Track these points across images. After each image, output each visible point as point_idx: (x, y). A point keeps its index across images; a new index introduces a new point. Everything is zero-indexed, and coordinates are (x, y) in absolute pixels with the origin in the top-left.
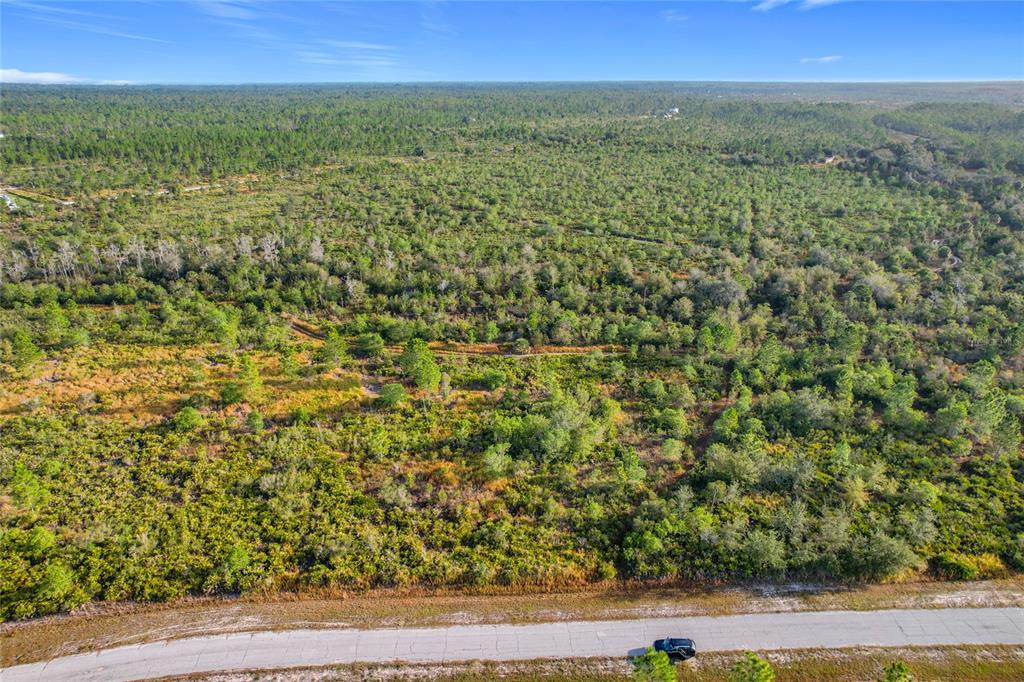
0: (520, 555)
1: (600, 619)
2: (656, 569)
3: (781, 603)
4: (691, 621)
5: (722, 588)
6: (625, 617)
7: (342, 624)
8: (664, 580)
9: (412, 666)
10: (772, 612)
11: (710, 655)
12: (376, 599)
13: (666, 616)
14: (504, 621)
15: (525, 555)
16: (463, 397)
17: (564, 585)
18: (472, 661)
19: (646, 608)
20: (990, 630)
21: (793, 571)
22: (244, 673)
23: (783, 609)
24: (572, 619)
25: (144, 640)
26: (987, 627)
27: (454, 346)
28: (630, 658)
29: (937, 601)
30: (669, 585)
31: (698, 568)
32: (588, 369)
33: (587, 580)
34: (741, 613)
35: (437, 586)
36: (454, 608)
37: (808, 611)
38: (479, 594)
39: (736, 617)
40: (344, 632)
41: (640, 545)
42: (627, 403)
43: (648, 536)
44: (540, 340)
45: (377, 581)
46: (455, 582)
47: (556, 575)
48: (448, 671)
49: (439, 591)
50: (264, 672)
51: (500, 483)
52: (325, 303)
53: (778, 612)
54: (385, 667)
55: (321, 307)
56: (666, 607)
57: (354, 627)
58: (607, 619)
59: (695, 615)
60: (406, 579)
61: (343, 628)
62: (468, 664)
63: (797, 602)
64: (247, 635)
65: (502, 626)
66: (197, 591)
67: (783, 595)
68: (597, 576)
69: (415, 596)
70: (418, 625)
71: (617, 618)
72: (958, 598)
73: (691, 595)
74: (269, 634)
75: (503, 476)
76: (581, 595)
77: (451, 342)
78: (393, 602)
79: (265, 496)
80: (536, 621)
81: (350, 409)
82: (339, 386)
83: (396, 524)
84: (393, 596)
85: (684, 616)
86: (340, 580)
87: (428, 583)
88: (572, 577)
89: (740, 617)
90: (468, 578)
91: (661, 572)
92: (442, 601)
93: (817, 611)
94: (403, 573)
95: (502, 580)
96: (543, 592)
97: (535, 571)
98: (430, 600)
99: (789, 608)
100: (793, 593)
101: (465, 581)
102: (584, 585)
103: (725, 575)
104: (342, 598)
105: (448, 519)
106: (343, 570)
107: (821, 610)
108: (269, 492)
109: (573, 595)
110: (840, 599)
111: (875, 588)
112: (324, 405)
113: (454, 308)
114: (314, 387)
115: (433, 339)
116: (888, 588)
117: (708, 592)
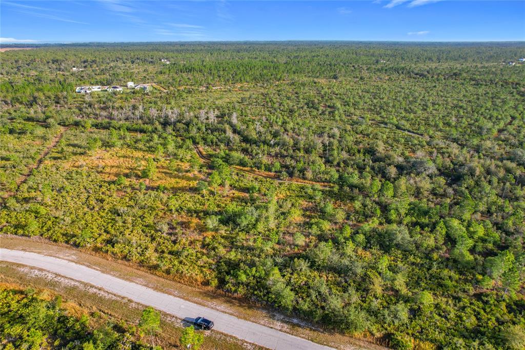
0: (184, 264)
1: (189, 301)
2: (233, 289)
3: (278, 325)
4: (226, 316)
5: (258, 308)
6: (200, 304)
7: (98, 268)
8: (236, 295)
9: (104, 291)
10: (268, 327)
11: (218, 332)
12: (120, 265)
13: (218, 310)
14: (153, 288)
15: (186, 265)
16: (234, 194)
17: (191, 282)
18: (125, 298)
19: (214, 304)
21: (296, 311)
22: (54, 274)
23: (276, 327)
24: (178, 297)
25: (39, 253)
27: (254, 171)
28: (184, 320)
30: (235, 298)
31: (254, 295)
32: (306, 193)
33: (202, 283)
34: (253, 322)
35: (143, 266)
36: (140, 276)
37: (288, 333)
38: (156, 274)
39: (249, 322)
40: (96, 271)
41: (236, 276)
42: (308, 213)
43: (241, 273)
44: (296, 175)
45: (125, 258)
46: (151, 267)
47: (191, 277)
48: (114, 298)
49: (142, 268)
50: (60, 275)
51: (209, 234)
52: (219, 143)
53: (272, 328)
54: (96, 288)
55: (217, 145)
56: (223, 307)
57: (100, 271)
58: (192, 302)
59: (231, 314)
60: (134, 259)
61: (97, 270)
62: (123, 298)
63: (286, 327)
64: (67, 262)
65: (150, 289)
66: (67, 242)
67: (283, 321)
68: (206, 283)
69: (132, 268)
70: (123, 278)
71: (197, 303)
73: (240, 306)
74: (74, 264)
75: (213, 231)
76: (194, 289)
77: (254, 169)
78: (123, 267)
79: (119, 215)
80: (163, 292)
81: (183, 189)
82: (189, 179)
83: (153, 239)
84: (125, 265)
85: (226, 313)
86: (113, 253)
87: (141, 264)
88: (196, 280)
89: (251, 323)
90: (156, 267)
91: (236, 291)
92: (140, 272)
93: (292, 335)
94: (135, 257)
95: (168, 272)
96: (180, 282)
97: (182, 272)
98: (136, 271)
99: (280, 328)
100: (290, 322)
101: (154, 268)
102: (198, 285)
103: (265, 303)
104: (108, 260)
105: (175, 242)
106: (116, 250)
107: (295, 335)
108: (121, 214)
109: (190, 288)
110: (311, 334)
111: (338, 336)
112: (175, 186)
113: (273, 154)
114: (179, 178)
115: (247, 166)
116: (346, 339)
117: (250, 307)
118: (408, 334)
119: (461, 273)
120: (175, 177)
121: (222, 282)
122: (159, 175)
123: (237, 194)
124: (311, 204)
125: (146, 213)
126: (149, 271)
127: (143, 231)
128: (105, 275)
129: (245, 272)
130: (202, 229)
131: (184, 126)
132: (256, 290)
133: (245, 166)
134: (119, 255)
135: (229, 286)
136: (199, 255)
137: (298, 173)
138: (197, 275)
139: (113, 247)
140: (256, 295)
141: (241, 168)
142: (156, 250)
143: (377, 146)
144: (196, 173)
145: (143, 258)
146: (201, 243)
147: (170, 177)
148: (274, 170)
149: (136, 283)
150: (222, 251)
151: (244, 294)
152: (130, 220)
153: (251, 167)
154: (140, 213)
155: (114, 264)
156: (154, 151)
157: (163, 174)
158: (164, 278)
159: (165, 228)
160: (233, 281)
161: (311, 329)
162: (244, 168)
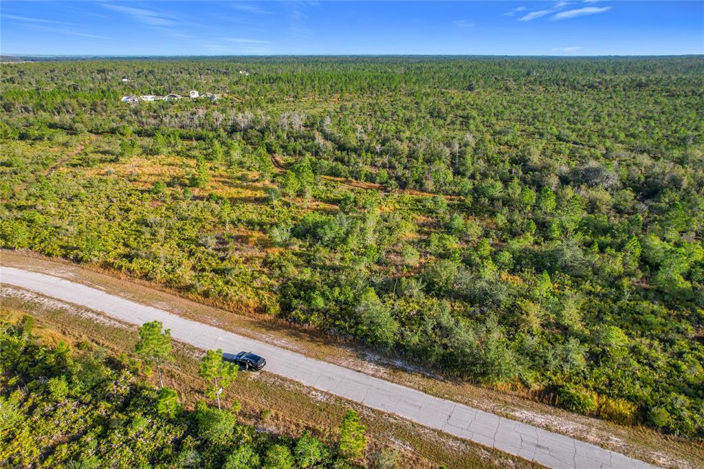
0: (232, 284)
1: (232, 331)
2: (303, 317)
3: (371, 368)
4: (288, 354)
5: (340, 345)
6: (248, 336)
7: (102, 288)
8: (306, 326)
9: (105, 316)
10: (354, 370)
11: (271, 375)
12: (138, 286)
13: (275, 345)
14: (179, 314)
15: (235, 285)
16: (318, 205)
17: (240, 307)
18: (134, 325)
19: (270, 336)
20: (538, 449)
21: (400, 349)
22: (36, 293)
23: (366, 371)
24: (216, 326)
25: (21, 268)
26: (538, 446)
27: (351, 181)
29: (517, 414)
30: (305, 331)
31: (335, 326)
32: (424, 206)
33: (255, 310)
34: (330, 362)
35: (171, 287)
36: (164, 299)
37: (385, 379)
38: (187, 298)
39: (323, 362)
40: (100, 292)
41: (309, 300)
42: (425, 229)
43: (316, 295)
44: (411, 187)
45: (145, 276)
46: (181, 289)
47: (240, 301)
48: (118, 325)
49: (168, 290)
50: (43, 295)
51: (276, 251)
52: (304, 152)
53: (359, 371)
54: (93, 312)
55: (301, 154)
56: (284, 340)
57: (105, 291)
58: (236, 333)
59: (297, 351)
60: (158, 277)
61: (101, 290)
62: (131, 325)
63: (383, 371)
64: (59, 279)
65: (175, 315)
66: (65, 256)
67: (377, 363)
68: (263, 310)
69: (155, 289)
70: (137, 301)
71: (244, 335)
72: (540, 419)
73: (312, 341)
74: (69, 282)
75: (281, 246)
76: (242, 317)
77: (350, 179)
78: (141, 287)
79: (147, 226)
80: (195, 320)
81: (246, 200)
82: (256, 189)
83: (191, 254)
84: (144, 285)
85: (287, 349)
86: (128, 270)
87: (168, 284)
88: (247, 306)
89: (326, 363)
90: (188, 288)
91: (306, 321)
92: (164, 295)
93: (392, 382)
94: (160, 274)
95: (206, 294)
96: (222, 308)
97: (227, 295)
98: (159, 293)
99: (372, 373)
100: (389, 365)
101: (187, 289)
102: (250, 312)
103: (351, 337)
104: (120, 278)
105: (223, 259)
106: (134, 266)
107: (396, 383)
108: (150, 225)
109: (237, 316)
110: (424, 382)
111: (469, 387)
112: (235, 196)
113: (379, 164)
114: (242, 187)
115: (341, 177)
116: (483, 391)
117: (326, 343)
118: (587, 387)
119: (670, 307)
120: (236, 187)
121: (286, 308)
122: (215, 184)
123: (322, 205)
124: (430, 219)
125: (188, 225)
126: (177, 293)
127: (178, 245)
128: (111, 297)
129: (323, 294)
130: (266, 245)
131: (258, 133)
132: (338, 319)
133: (337, 177)
134: (138, 272)
135: (296, 314)
136: (256, 274)
137: (414, 183)
138: (249, 298)
139: (131, 262)
140: (337, 326)
141: (332, 178)
142: (194, 268)
143: (529, 154)
144: (267, 182)
145: (171, 276)
146: (261, 260)
147: (230, 187)
148: (378, 180)
149: (155, 307)
150: (292, 271)
151: (320, 326)
152: (162, 232)
153: (346, 177)
154: (179, 224)
155: (128, 284)
156: (212, 159)
157: (221, 184)
158: (198, 302)
159: (212, 242)
160: (305, 307)
161: (423, 376)
162: (336, 179)
